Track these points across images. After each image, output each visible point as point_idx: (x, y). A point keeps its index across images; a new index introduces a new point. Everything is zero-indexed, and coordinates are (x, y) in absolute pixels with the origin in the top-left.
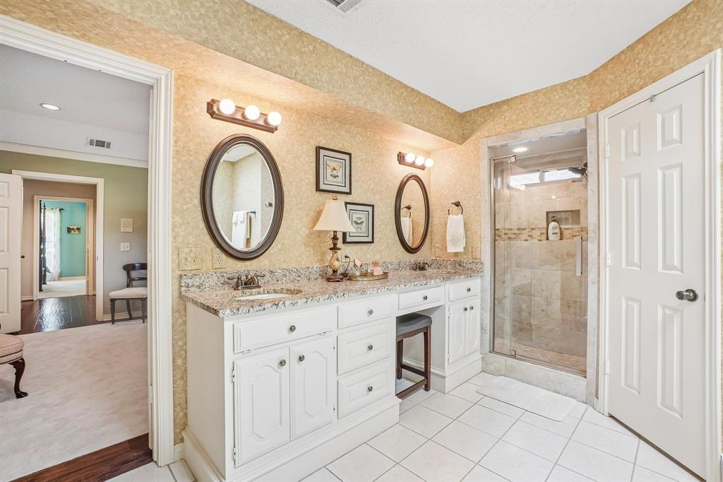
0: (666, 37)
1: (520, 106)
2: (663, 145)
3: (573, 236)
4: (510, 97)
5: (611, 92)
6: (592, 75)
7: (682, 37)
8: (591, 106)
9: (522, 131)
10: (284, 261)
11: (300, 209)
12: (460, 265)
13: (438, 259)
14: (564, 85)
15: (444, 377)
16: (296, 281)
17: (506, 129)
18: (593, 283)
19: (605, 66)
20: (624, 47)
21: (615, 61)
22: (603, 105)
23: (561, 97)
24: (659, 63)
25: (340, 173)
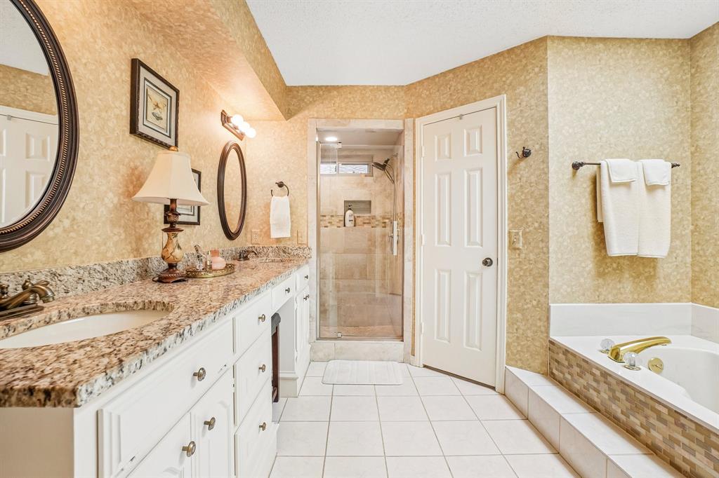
0: (470, 74)
1: (349, 96)
2: (468, 154)
3: (364, 223)
4: (340, 84)
5: (426, 105)
6: (409, 87)
7: (481, 78)
8: (408, 112)
9: (351, 120)
10: (76, 253)
11: (104, 157)
12: (284, 252)
13: (256, 246)
14: (387, 88)
15: (295, 379)
16: (101, 290)
17: (336, 114)
18: (409, 261)
19: (421, 82)
20: (438, 72)
21: (430, 81)
22: (419, 113)
23: (384, 98)
24: (466, 92)
25: (164, 115)
